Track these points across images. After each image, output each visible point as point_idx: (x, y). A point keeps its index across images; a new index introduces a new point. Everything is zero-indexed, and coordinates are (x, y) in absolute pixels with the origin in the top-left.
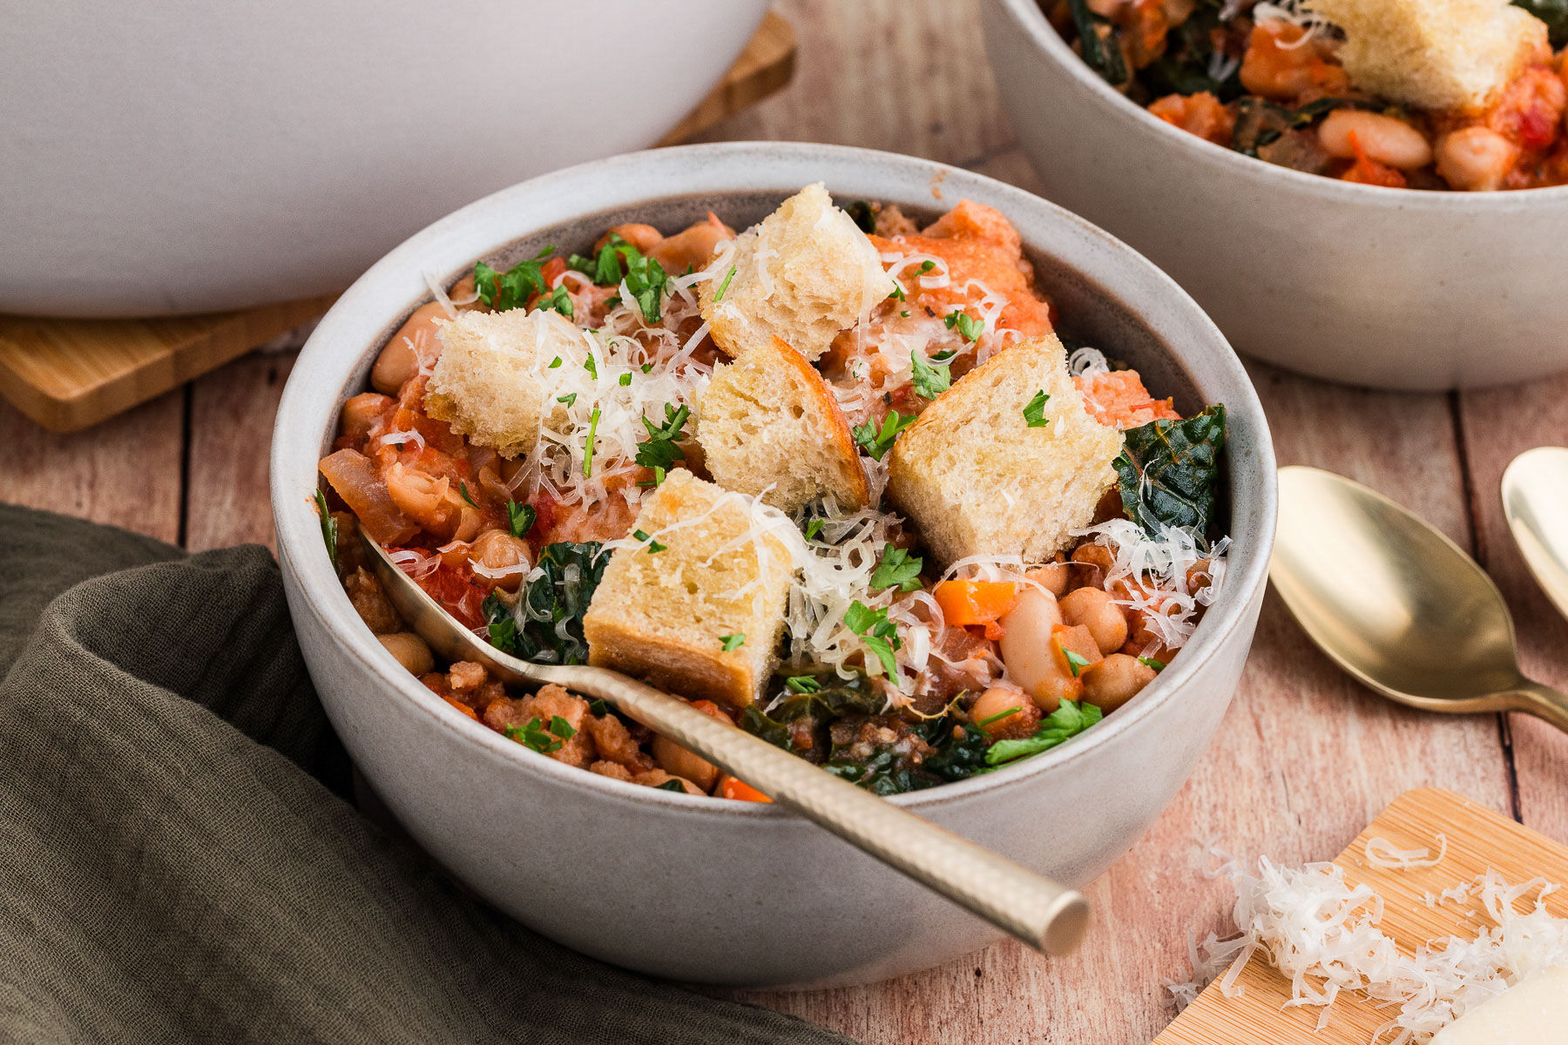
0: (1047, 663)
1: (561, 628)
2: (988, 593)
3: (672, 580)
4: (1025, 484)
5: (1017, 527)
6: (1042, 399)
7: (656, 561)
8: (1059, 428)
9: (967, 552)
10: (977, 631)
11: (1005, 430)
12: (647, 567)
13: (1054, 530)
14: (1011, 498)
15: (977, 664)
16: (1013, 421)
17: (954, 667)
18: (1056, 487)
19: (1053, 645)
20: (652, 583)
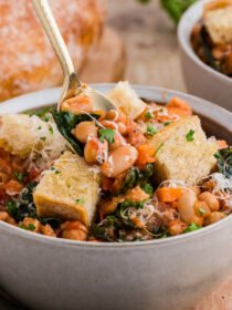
0: (192, 212)
1: (30, 205)
2: (173, 192)
3: (62, 182)
4: (186, 158)
5: (183, 171)
6: (192, 133)
7: (58, 176)
8: (198, 142)
9: (166, 179)
10: (169, 204)
11: (180, 142)
12: (54, 179)
13: (196, 176)
14: (181, 161)
15: (170, 213)
16: (183, 139)
17: (161, 214)
18: (196, 159)
19: (194, 206)
20: (56, 183)
